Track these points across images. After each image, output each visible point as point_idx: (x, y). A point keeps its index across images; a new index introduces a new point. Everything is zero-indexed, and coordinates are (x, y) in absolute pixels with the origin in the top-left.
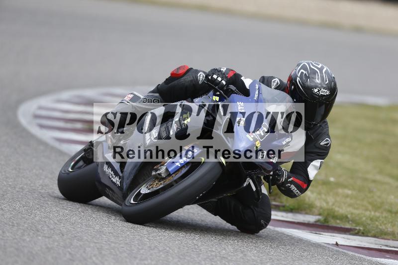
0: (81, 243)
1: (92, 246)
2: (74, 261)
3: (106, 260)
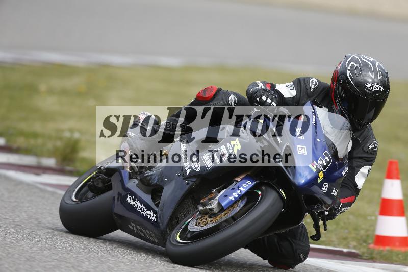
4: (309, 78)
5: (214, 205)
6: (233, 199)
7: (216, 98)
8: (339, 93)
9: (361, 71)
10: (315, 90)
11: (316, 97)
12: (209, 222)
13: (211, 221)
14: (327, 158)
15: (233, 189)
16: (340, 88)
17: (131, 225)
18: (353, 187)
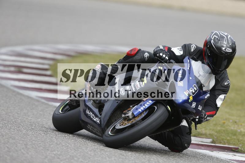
0: (14, 141)
1: (21, 142)
2: (10, 152)
3: (30, 151)
4: (191, 44)
5: (130, 114)
6: (141, 111)
7: (137, 55)
8: (207, 53)
9: (219, 40)
10: (194, 51)
11: (195, 55)
14: (195, 88)
15: (141, 105)
16: (208, 50)
17: (88, 126)
18: (215, 106)
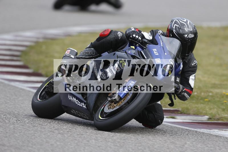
5: (116, 97)
6: (126, 93)
9: (181, 29)
12: (116, 106)
13: (117, 105)
17: (72, 111)
